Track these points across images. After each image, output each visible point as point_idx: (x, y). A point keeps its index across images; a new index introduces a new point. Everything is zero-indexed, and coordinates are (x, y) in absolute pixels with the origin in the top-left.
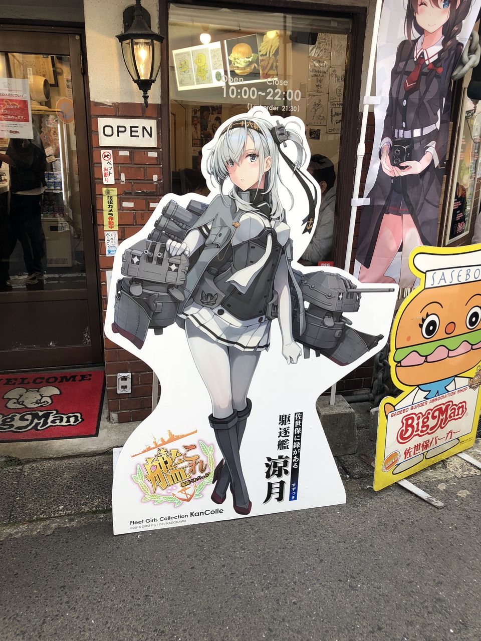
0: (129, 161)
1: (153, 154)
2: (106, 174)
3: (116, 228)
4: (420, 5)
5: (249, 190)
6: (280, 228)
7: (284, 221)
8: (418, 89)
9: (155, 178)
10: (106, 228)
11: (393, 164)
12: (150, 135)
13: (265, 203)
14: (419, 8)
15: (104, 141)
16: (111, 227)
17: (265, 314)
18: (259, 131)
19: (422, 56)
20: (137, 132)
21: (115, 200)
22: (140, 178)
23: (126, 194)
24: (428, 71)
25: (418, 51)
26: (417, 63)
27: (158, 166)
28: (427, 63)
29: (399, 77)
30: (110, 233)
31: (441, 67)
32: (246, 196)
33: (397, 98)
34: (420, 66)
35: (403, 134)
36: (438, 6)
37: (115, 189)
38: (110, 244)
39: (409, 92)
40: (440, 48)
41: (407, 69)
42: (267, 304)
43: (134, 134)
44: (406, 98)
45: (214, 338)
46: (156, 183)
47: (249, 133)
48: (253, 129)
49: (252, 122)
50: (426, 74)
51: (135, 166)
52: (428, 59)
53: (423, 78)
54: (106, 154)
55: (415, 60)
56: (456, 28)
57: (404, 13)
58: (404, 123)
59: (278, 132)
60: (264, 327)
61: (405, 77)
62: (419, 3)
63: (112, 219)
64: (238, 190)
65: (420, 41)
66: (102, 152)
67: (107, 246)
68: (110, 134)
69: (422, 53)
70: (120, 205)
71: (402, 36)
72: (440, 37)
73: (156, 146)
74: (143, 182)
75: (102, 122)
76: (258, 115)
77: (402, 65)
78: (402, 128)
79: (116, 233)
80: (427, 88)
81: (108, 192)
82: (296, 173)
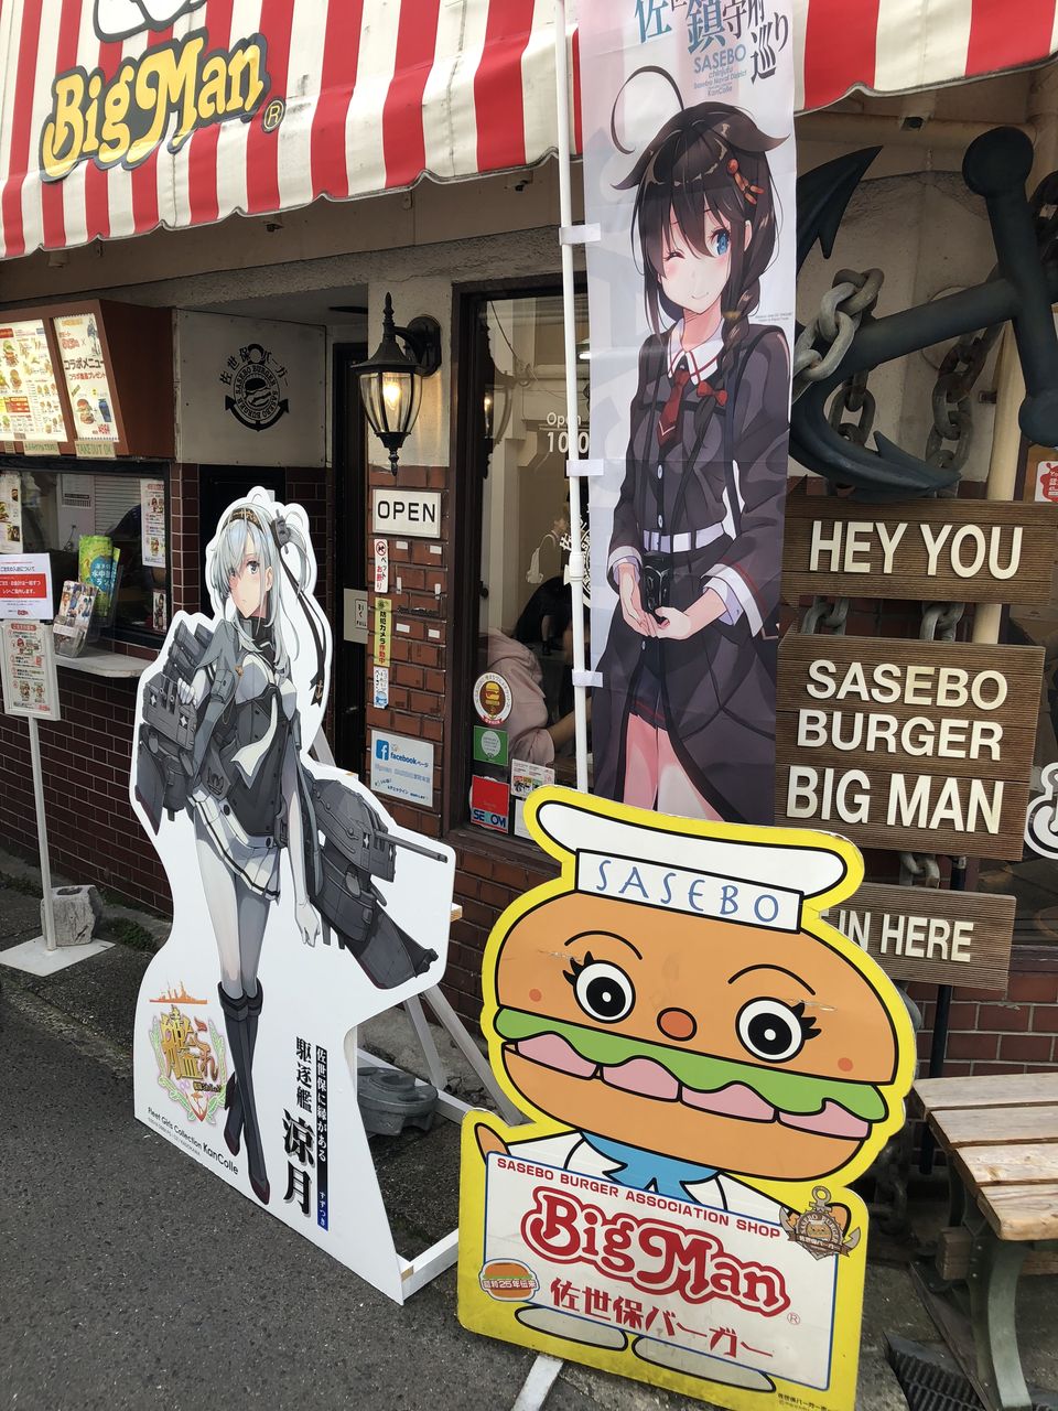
0: (407, 559)
1: (436, 550)
2: (379, 576)
3: (387, 663)
4: (668, 259)
5: (250, 618)
6: (285, 689)
7: (289, 677)
8: (681, 440)
9: (438, 588)
10: (376, 661)
11: (645, 608)
12: (433, 519)
13: (268, 643)
14: (667, 265)
15: (380, 525)
16: (382, 660)
17: (273, 834)
18: (259, 527)
19: (683, 367)
20: (416, 512)
21: (389, 617)
22: (418, 587)
23: (403, 610)
24: (698, 400)
25: (673, 356)
26: (674, 382)
27: (440, 569)
28: (695, 380)
29: (648, 414)
30: (381, 670)
31: (723, 389)
32: (248, 625)
33: (646, 461)
34: (681, 389)
35: (659, 544)
36: (707, 253)
37: (390, 601)
38: (379, 686)
39: (667, 446)
40: (720, 345)
41: (660, 398)
42: (274, 819)
43: (413, 515)
44: (662, 462)
45: (222, 853)
46: (438, 598)
47: (249, 529)
48: (252, 521)
49: (251, 511)
50: (693, 407)
51: (416, 567)
52: (697, 372)
53: (689, 415)
54: (381, 545)
55: (670, 375)
56: (745, 298)
57: (640, 281)
58: (660, 517)
59: (278, 529)
60: (272, 857)
61: (658, 413)
62: (666, 255)
63: (383, 647)
64: (240, 615)
65: (676, 334)
66: (376, 541)
67: (375, 690)
68: (386, 514)
69: (684, 361)
70: (394, 627)
71: (644, 330)
72: (717, 320)
73: (438, 537)
74: (424, 593)
75: (379, 495)
76: (258, 501)
77: (650, 388)
78: (657, 529)
79: (387, 670)
80: (698, 438)
81: (381, 605)
82: (300, 598)
